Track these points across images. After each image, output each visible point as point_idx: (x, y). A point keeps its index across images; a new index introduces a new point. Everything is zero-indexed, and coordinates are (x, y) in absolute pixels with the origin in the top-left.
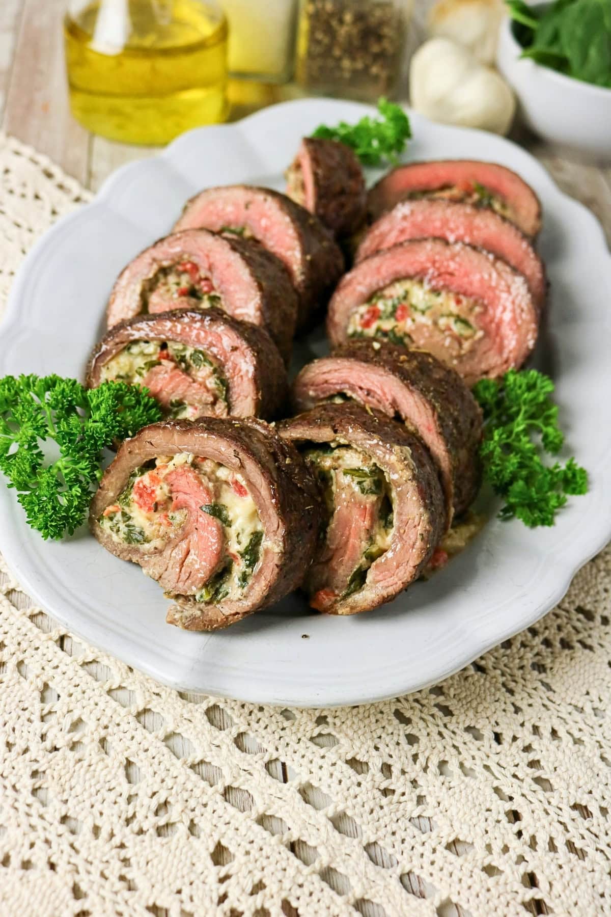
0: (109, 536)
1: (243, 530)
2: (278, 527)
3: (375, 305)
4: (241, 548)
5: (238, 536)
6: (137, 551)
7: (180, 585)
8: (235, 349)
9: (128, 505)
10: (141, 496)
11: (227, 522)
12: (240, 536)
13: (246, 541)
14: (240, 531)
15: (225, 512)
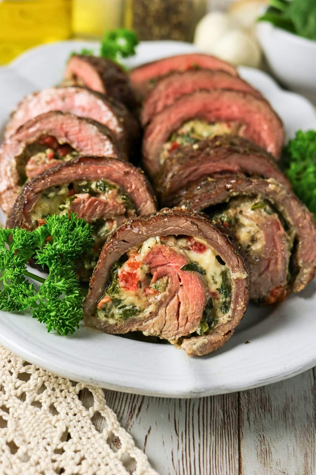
0: (106, 322)
1: (215, 273)
2: (238, 262)
3: (174, 142)
4: (218, 286)
5: (213, 279)
6: (134, 321)
7: (181, 329)
8: (127, 173)
9: (118, 292)
10: (127, 281)
11: (203, 272)
12: (215, 278)
13: (219, 280)
14: (213, 274)
15: (199, 266)
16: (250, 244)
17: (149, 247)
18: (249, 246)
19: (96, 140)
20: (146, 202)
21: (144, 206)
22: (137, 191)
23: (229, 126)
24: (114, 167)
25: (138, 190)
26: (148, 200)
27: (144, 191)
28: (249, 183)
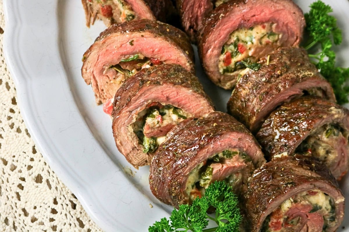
2: (339, 193)
4: (329, 211)
5: (326, 209)
8: (241, 139)
11: (320, 208)
12: (327, 207)
13: (329, 207)
15: (318, 206)
16: (326, 156)
17: (289, 208)
18: (326, 158)
19: (193, 98)
20: (256, 152)
21: (256, 155)
22: (250, 148)
23: (264, 27)
24: (231, 137)
25: (250, 146)
26: (257, 150)
27: (254, 146)
28: (321, 120)
